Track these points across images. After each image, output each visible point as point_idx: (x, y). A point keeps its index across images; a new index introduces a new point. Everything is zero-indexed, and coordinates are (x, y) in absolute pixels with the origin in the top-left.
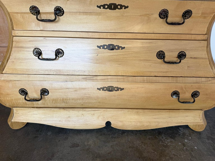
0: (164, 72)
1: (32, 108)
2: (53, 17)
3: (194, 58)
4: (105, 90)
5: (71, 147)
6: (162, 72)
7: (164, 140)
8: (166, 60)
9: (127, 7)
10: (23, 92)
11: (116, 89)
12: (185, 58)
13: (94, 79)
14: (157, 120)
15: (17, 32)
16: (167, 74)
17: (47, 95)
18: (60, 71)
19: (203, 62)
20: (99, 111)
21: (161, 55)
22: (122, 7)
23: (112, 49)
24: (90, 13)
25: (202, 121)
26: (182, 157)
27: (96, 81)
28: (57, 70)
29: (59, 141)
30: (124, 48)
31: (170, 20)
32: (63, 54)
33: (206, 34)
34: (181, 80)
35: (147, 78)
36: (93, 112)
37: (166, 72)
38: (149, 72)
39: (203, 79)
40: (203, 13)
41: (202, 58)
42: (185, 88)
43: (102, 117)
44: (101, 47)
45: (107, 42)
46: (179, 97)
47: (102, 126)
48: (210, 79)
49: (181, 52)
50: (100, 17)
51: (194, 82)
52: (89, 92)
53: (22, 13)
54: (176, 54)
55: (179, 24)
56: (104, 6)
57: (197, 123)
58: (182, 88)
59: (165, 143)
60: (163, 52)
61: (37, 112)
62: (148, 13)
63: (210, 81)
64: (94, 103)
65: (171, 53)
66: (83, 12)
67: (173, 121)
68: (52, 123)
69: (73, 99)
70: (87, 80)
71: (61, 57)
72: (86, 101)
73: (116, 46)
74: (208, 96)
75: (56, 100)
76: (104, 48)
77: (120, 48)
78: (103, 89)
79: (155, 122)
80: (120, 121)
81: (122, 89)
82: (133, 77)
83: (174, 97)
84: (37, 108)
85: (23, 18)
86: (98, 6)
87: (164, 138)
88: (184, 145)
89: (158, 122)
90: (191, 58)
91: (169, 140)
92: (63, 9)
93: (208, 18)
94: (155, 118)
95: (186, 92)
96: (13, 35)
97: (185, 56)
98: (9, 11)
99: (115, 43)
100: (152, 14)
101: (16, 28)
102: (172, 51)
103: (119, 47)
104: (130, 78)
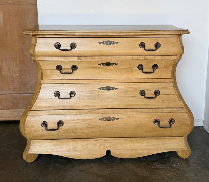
0: (146, 105)
1: (46, 140)
2: (70, 71)
3: (166, 94)
4: (105, 120)
5: (78, 172)
6: (144, 105)
7: (156, 165)
8: (146, 96)
9: (117, 64)
10: (45, 124)
11: (113, 119)
12: (159, 94)
13: (97, 111)
14: (148, 147)
15: (44, 81)
16: (149, 106)
17: (62, 126)
18: (72, 106)
19: (173, 97)
20: (100, 141)
21: (143, 93)
22: (113, 64)
23: (109, 90)
24: (94, 68)
25: (185, 147)
26: (169, 174)
27: (98, 113)
28: (70, 106)
29: (67, 169)
30: (117, 88)
31: (145, 70)
32: (75, 95)
33: (171, 78)
34: (159, 110)
35: (135, 110)
36: (95, 142)
37: (148, 105)
38: (136, 105)
39: (175, 110)
40: (165, 66)
41: (172, 94)
42: (163, 117)
43: (102, 146)
44: (101, 89)
45: (105, 85)
46: (159, 123)
47: (103, 154)
48: (180, 109)
49: (156, 91)
50: (100, 70)
51: (169, 112)
52: (93, 122)
53: (50, 69)
54: (153, 92)
55: (151, 73)
56: (103, 64)
57: (181, 149)
58: (160, 117)
59: (157, 167)
60: (144, 91)
61: (50, 143)
62: (130, 67)
63: (180, 110)
64: (97, 131)
65: (149, 91)
66: (90, 68)
67: (162, 148)
68: (61, 154)
69: (81, 129)
70: (92, 113)
71: (73, 96)
72: (91, 131)
73: (112, 87)
74: (182, 123)
75: (68, 130)
76: (103, 89)
77: (115, 89)
78: (103, 119)
79: (146, 149)
80: (118, 150)
81: (117, 119)
82: (125, 110)
83: (156, 123)
84: (50, 140)
85: (50, 72)
86: (99, 64)
87: (156, 164)
88: (172, 168)
89: (149, 149)
90: (164, 94)
91: (160, 166)
92: (77, 67)
93: (169, 68)
94: (146, 146)
95: (164, 120)
96: (41, 83)
97: (159, 93)
98: (42, 68)
99: (111, 85)
100: (133, 67)
101: (44, 78)
102: (149, 90)
103: (113, 88)
104: (123, 110)
